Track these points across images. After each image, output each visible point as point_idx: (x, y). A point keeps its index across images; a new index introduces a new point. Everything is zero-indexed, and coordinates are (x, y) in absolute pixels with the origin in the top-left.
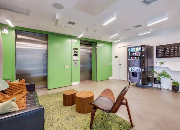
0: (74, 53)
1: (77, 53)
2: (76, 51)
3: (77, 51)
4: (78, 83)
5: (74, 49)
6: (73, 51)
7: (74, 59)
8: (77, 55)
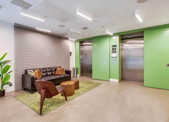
0: (113, 50)
1: (115, 50)
2: (114, 48)
3: (116, 48)
4: (117, 81)
5: (113, 46)
6: (111, 48)
7: (112, 57)
8: (115, 52)
